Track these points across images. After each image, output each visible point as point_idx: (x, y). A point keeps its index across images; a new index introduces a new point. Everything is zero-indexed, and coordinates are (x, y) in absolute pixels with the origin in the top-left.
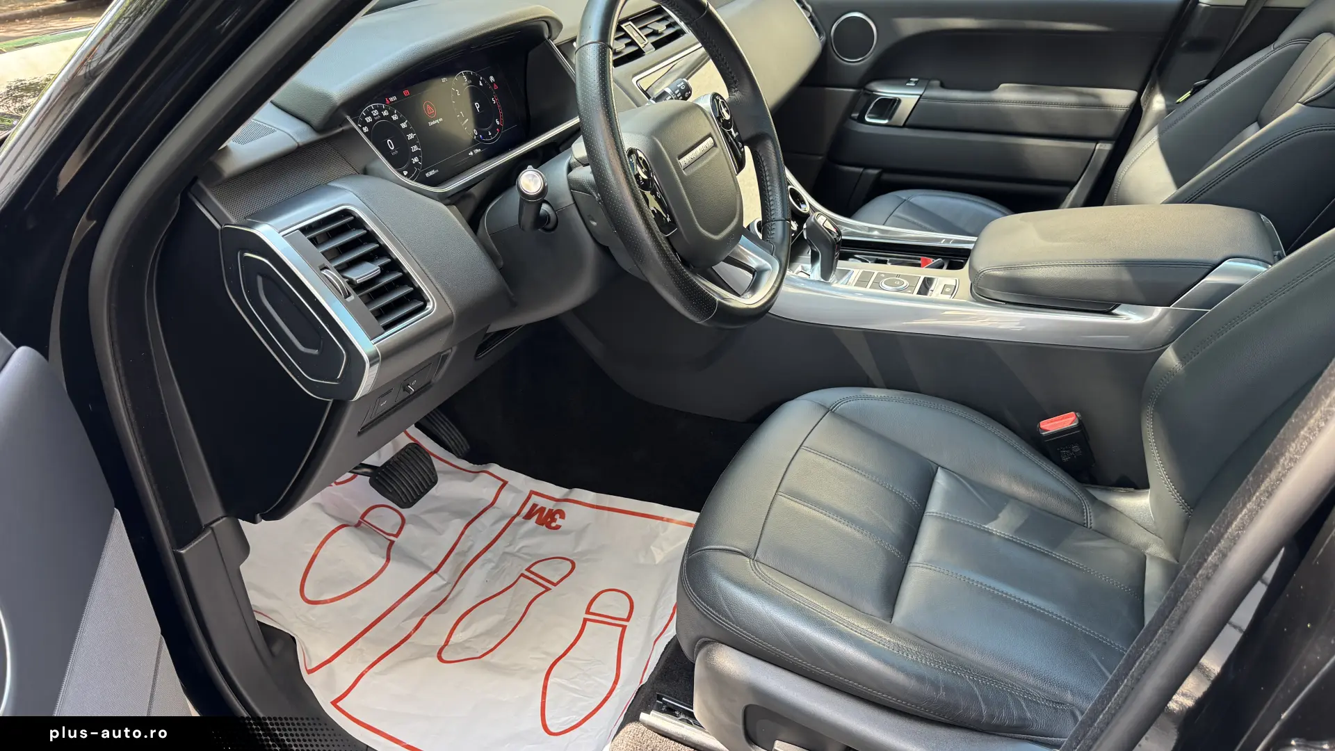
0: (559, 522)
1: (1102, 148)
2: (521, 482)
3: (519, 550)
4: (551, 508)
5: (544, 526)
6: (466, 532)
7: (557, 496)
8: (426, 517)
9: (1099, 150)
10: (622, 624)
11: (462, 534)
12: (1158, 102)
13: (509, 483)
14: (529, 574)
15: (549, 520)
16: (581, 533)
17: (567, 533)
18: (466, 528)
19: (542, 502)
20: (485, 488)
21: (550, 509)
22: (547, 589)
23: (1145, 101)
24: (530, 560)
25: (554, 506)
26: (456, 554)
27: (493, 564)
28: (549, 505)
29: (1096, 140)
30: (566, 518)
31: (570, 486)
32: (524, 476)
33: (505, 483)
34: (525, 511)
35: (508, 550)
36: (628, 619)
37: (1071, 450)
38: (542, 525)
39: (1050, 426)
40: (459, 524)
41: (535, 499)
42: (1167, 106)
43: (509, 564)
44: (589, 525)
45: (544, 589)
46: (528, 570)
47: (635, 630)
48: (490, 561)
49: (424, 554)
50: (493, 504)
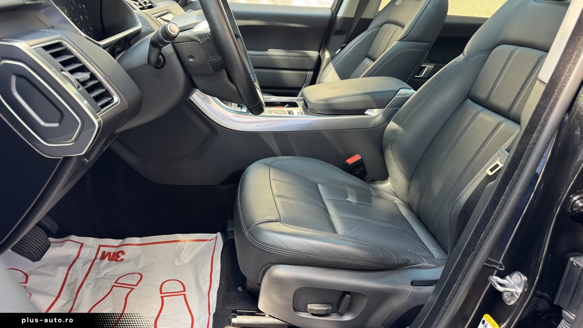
0: (122, 257)
1: (310, 73)
2: (92, 243)
3: (105, 275)
4: (115, 251)
5: (114, 261)
6: (70, 272)
7: (116, 245)
8: (39, 270)
9: (309, 74)
10: (183, 293)
11: (67, 274)
12: (327, 55)
13: (84, 244)
14: (117, 284)
15: (115, 257)
16: (137, 259)
17: (129, 261)
18: (69, 270)
19: (107, 250)
20: (71, 248)
21: (114, 253)
22: (133, 289)
23: (322, 55)
24: (114, 278)
25: (116, 250)
26: (68, 285)
27: (92, 286)
28: (113, 250)
29: (307, 70)
30: (126, 253)
31: (123, 237)
32: (92, 238)
33: (82, 245)
34: (99, 256)
35: (97, 277)
36: (184, 290)
37: (359, 169)
38: (113, 261)
39: (350, 161)
40: (63, 270)
41: (102, 249)
42: (331, 56)
43: (102, 283)
44: (141, 254)
45: (130, 289)
46: (116, 282)
47: (191, 294)
48: (90, 284)
49: (46, 290)
50: (78, 257)
